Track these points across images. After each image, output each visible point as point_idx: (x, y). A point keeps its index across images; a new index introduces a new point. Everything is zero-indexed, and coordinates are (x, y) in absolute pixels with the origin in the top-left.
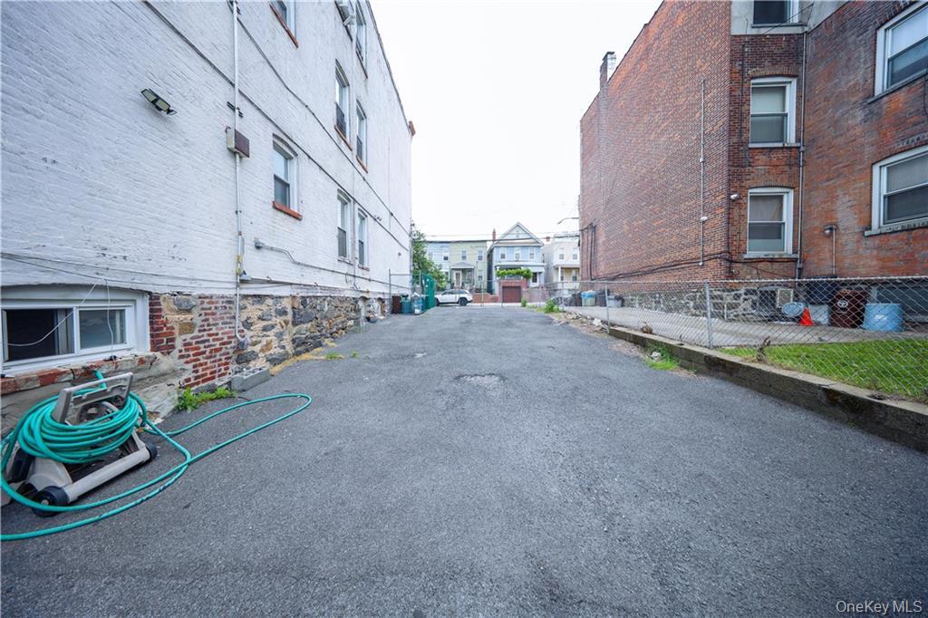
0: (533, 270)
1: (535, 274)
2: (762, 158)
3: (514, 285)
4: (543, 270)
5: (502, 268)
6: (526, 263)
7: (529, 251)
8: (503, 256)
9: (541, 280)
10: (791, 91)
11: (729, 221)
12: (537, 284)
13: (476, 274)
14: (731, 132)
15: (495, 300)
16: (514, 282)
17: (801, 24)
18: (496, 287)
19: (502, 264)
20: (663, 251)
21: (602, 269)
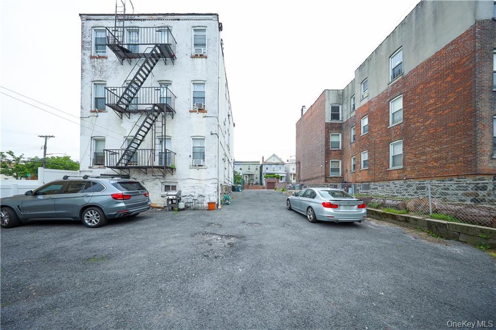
0: (280, 175)
1: (282, 177)
2: (333, 152)
3: (272, 181)
4: (285, 175)
5: (267, 174)
6: (278, 172)
7: (279, 166)
8: (267, 169)
9: (284, 180)
10: (340, 135)
11: (325, 167)
12: (282, 181)
13: (255, 176)
14: (326, 146)
15: (264, 188)
16: (272, 180)
17: (342, 121)
18: (264, 183)
19: (267, 172)
20: (315, 174)
21: (302, 177)
